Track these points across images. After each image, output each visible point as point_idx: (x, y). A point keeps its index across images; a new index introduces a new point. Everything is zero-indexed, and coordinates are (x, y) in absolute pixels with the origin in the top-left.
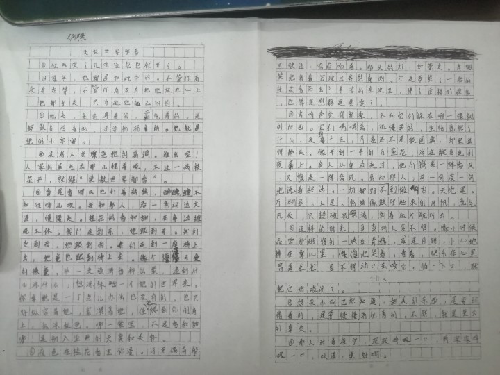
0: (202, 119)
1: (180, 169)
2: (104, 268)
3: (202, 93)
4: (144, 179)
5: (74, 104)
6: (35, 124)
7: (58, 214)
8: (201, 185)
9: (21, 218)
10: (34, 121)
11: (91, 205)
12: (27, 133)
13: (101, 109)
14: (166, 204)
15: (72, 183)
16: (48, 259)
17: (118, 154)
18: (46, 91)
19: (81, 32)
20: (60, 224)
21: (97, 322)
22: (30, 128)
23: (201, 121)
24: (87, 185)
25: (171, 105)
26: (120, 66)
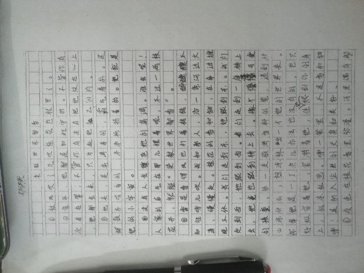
0: (105, 51)
1: (157, 74)
2: (262, 151)
3: (76, 53)
4: (169, 112)
5: (92, 187)
6: (114, 225)
7: (207, 199)
8: (175, 52)
9: (211, 236)
10: (110, 226)
11: (197, 166)
12: (124, 234)
13: (96, 159)
14: (195, 88)
15: (174, 186)
16: (253, 207)
17: (144, 140)
18: (79, 216)
19: (15, 182)
20: (217, 197)
21: (316, 156)
22: (118, 231)
23: (107, 52)
24: (176, 171)
25: (91, 85)
26: (50, 140)
